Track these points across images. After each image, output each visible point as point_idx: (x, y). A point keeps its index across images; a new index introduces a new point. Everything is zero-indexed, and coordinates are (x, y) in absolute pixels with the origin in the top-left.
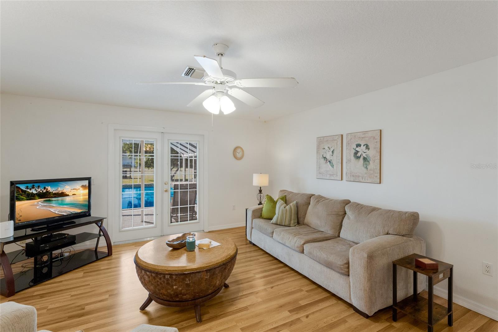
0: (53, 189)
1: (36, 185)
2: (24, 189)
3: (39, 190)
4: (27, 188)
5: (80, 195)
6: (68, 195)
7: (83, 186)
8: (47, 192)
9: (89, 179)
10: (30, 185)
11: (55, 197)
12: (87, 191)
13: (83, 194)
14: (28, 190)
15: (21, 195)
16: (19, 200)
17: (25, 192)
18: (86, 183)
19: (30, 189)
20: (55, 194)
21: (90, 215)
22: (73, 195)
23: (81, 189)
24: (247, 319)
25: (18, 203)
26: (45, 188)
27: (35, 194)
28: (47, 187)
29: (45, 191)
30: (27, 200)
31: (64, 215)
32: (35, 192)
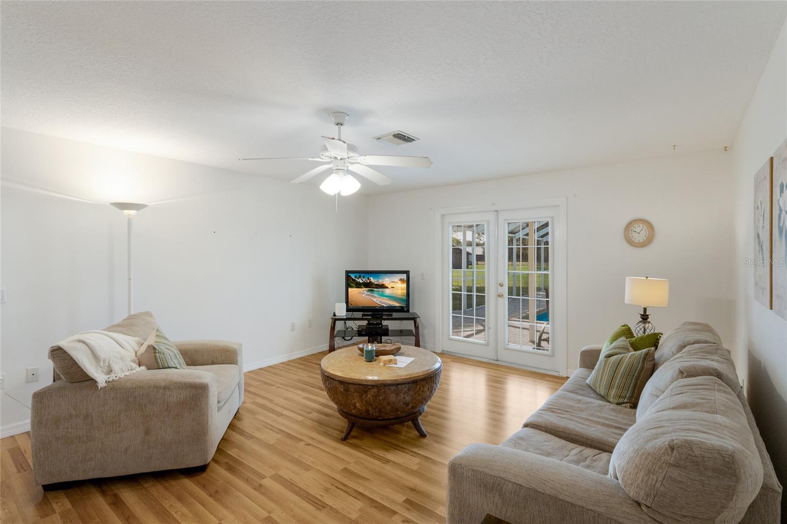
0: (375, 280)
1: (362, 275)
2: (354, 278)
3: (364, 280)
4: (356, 277)
5: (398, 288)
6: (387, 288)
7: (401, 280)
8: (370, 282)
9: (407, 273)
10: (358, 275)
11: (376, 288)
12: (405, 285)
13: (401, 288)
14: (357, 279)
15: (352, 283)
16: (351, 287)
17: (354, 280)
18: (404, 276)
19: (358, 279)
20: (376, 285)
21: (408, 311)
22: (392, 287)
23: (399, 282)
24: (366, 468)
25: (350, 290)
26: (368, 279)
27: (361, 283)
28: (370, 278)
29: (368, 281)
30: (356, 288)
31: (384, 306)
32: (361, 282)
